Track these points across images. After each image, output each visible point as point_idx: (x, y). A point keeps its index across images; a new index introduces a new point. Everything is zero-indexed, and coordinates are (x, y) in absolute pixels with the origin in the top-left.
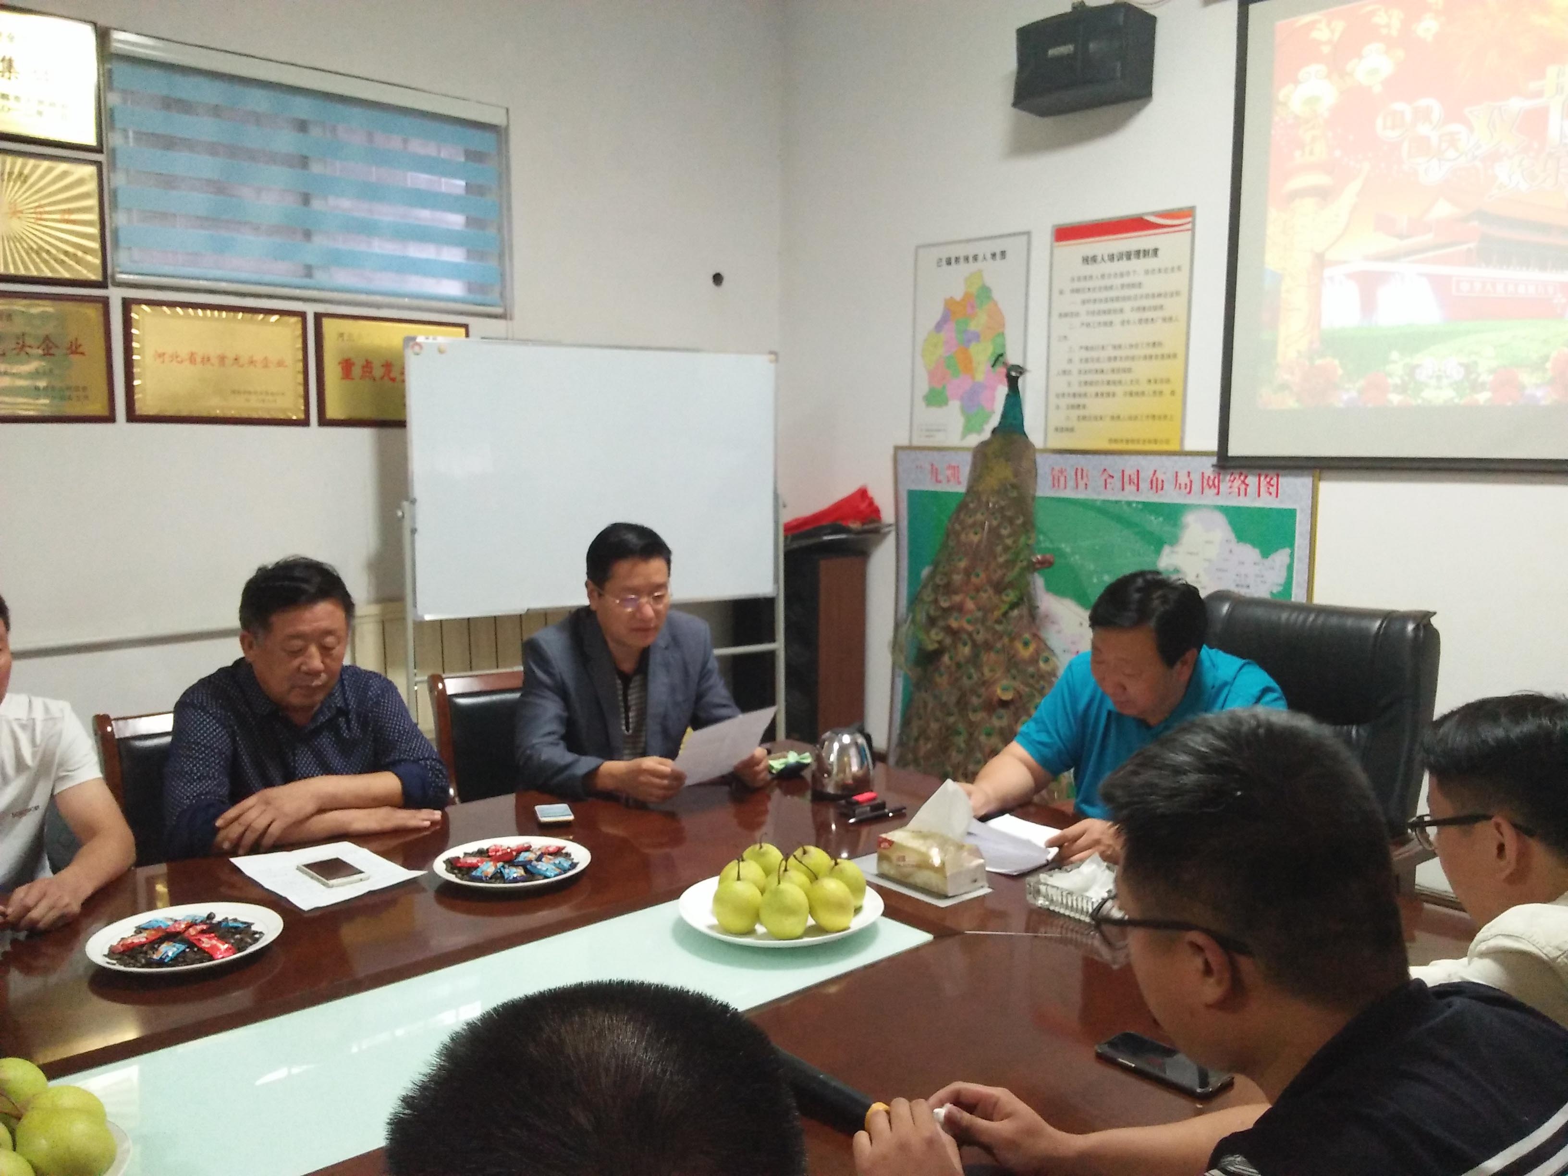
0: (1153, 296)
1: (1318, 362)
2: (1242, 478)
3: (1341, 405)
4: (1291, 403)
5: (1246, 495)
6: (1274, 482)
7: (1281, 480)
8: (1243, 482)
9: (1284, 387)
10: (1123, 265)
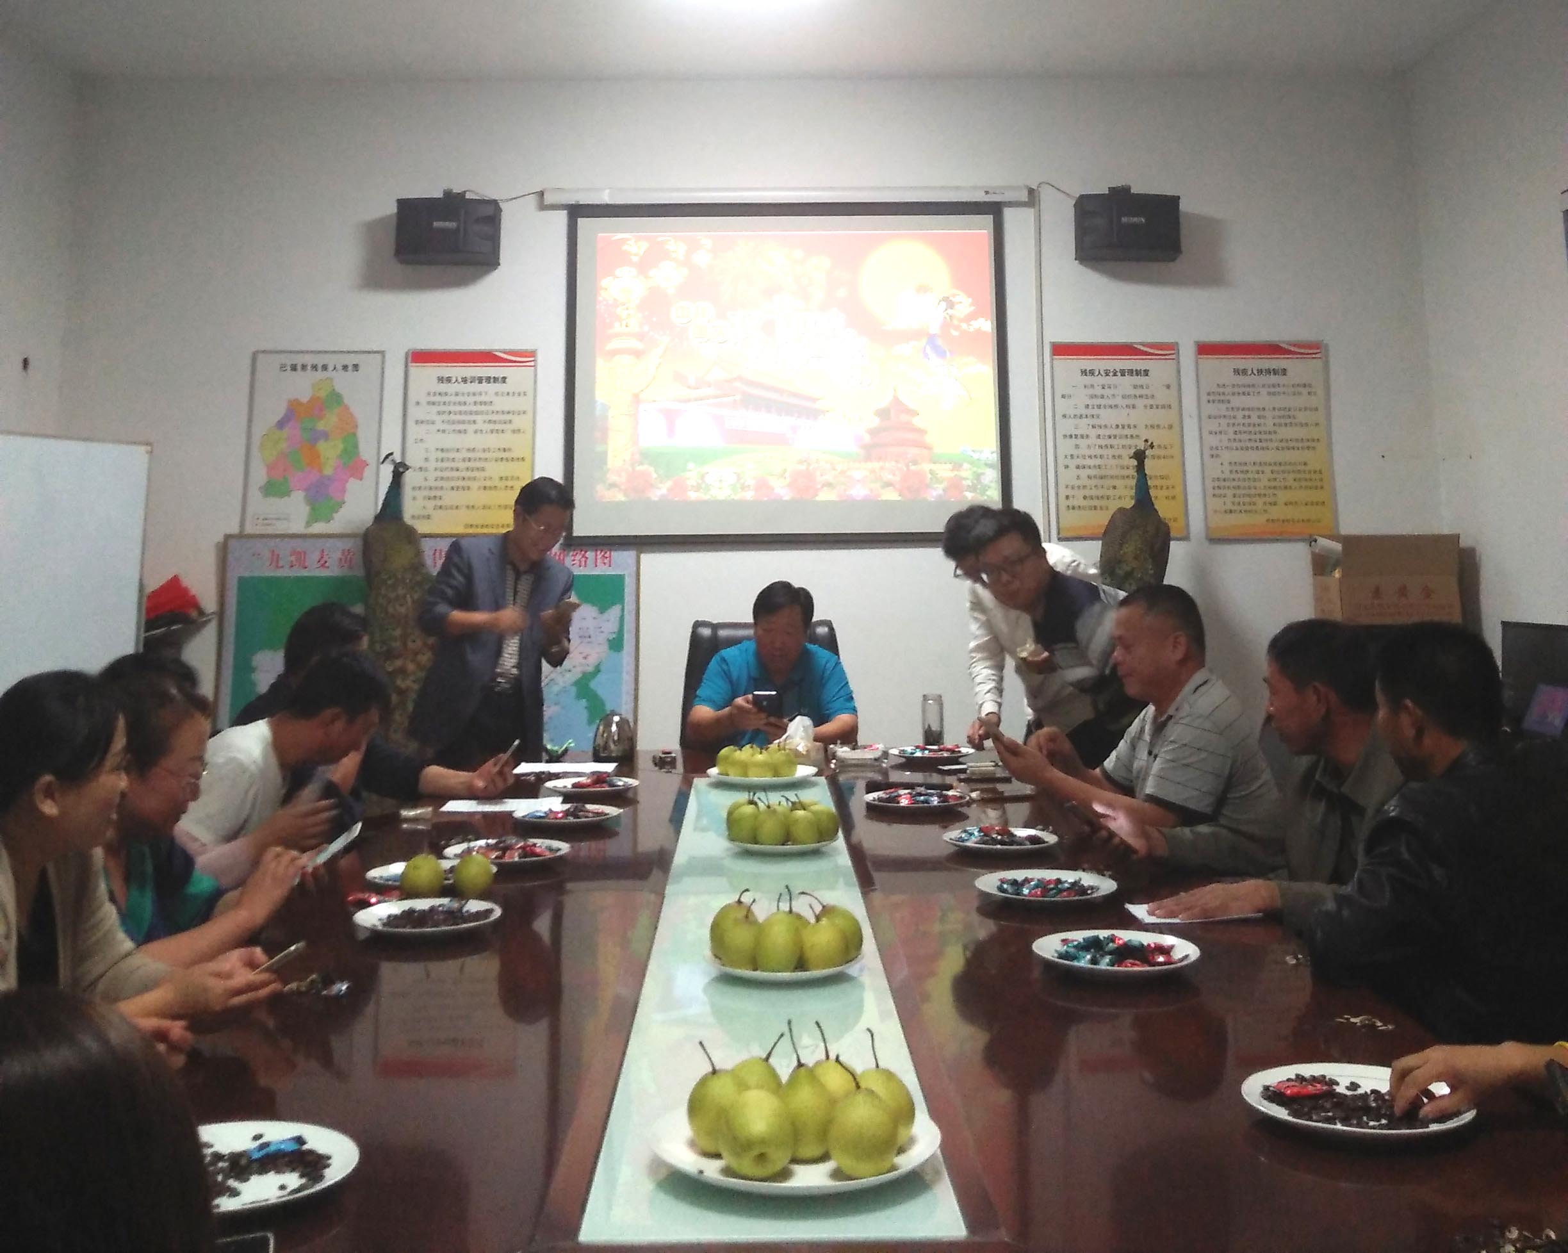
0: (503, 412)
1: (639, 468)
2: (583, 552)
3: (656, 499)
4: (621, 497)
5: (585, 566)
6: (607, 555)
7: (612, 553)
8: (584, 556)
9: (613, 485)
10: (475, 387)
